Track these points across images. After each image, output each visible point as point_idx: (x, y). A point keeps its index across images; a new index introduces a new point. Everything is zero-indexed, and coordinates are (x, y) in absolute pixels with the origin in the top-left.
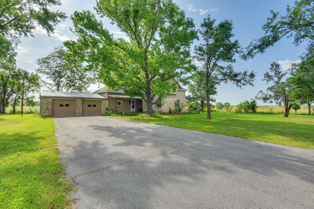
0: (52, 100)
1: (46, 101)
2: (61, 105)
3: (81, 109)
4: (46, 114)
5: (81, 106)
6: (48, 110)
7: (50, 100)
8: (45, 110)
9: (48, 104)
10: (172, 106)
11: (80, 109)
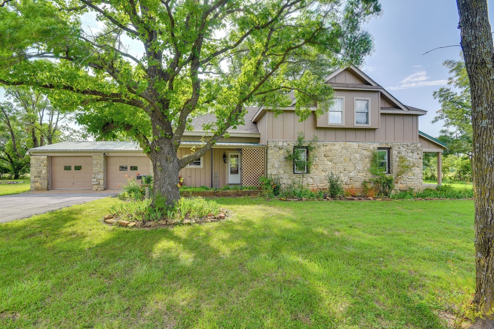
0: (46, 157)
1: (36, 159)
2: (68, 168)
3: (101, 176)
4: (38, 185)
5: (102, 170)
6: (40, 177)
7: (43, 157)
8: (35, 177)
9: (40, 166)
10: (360, 167)
11: (99, 177)
